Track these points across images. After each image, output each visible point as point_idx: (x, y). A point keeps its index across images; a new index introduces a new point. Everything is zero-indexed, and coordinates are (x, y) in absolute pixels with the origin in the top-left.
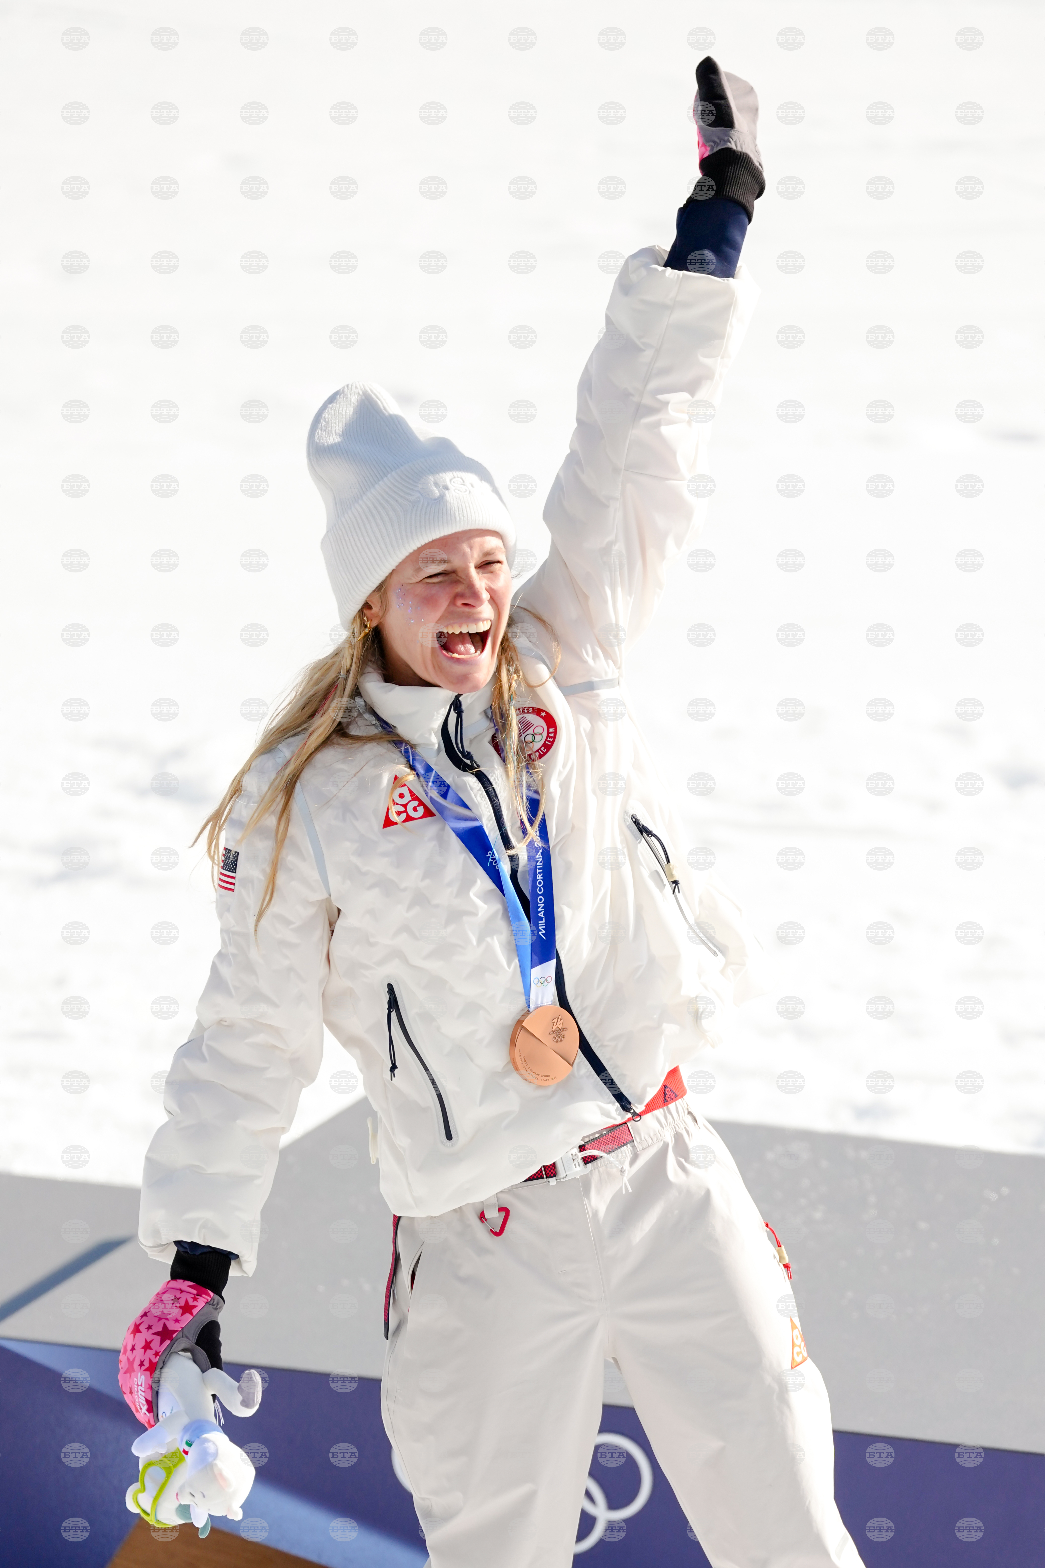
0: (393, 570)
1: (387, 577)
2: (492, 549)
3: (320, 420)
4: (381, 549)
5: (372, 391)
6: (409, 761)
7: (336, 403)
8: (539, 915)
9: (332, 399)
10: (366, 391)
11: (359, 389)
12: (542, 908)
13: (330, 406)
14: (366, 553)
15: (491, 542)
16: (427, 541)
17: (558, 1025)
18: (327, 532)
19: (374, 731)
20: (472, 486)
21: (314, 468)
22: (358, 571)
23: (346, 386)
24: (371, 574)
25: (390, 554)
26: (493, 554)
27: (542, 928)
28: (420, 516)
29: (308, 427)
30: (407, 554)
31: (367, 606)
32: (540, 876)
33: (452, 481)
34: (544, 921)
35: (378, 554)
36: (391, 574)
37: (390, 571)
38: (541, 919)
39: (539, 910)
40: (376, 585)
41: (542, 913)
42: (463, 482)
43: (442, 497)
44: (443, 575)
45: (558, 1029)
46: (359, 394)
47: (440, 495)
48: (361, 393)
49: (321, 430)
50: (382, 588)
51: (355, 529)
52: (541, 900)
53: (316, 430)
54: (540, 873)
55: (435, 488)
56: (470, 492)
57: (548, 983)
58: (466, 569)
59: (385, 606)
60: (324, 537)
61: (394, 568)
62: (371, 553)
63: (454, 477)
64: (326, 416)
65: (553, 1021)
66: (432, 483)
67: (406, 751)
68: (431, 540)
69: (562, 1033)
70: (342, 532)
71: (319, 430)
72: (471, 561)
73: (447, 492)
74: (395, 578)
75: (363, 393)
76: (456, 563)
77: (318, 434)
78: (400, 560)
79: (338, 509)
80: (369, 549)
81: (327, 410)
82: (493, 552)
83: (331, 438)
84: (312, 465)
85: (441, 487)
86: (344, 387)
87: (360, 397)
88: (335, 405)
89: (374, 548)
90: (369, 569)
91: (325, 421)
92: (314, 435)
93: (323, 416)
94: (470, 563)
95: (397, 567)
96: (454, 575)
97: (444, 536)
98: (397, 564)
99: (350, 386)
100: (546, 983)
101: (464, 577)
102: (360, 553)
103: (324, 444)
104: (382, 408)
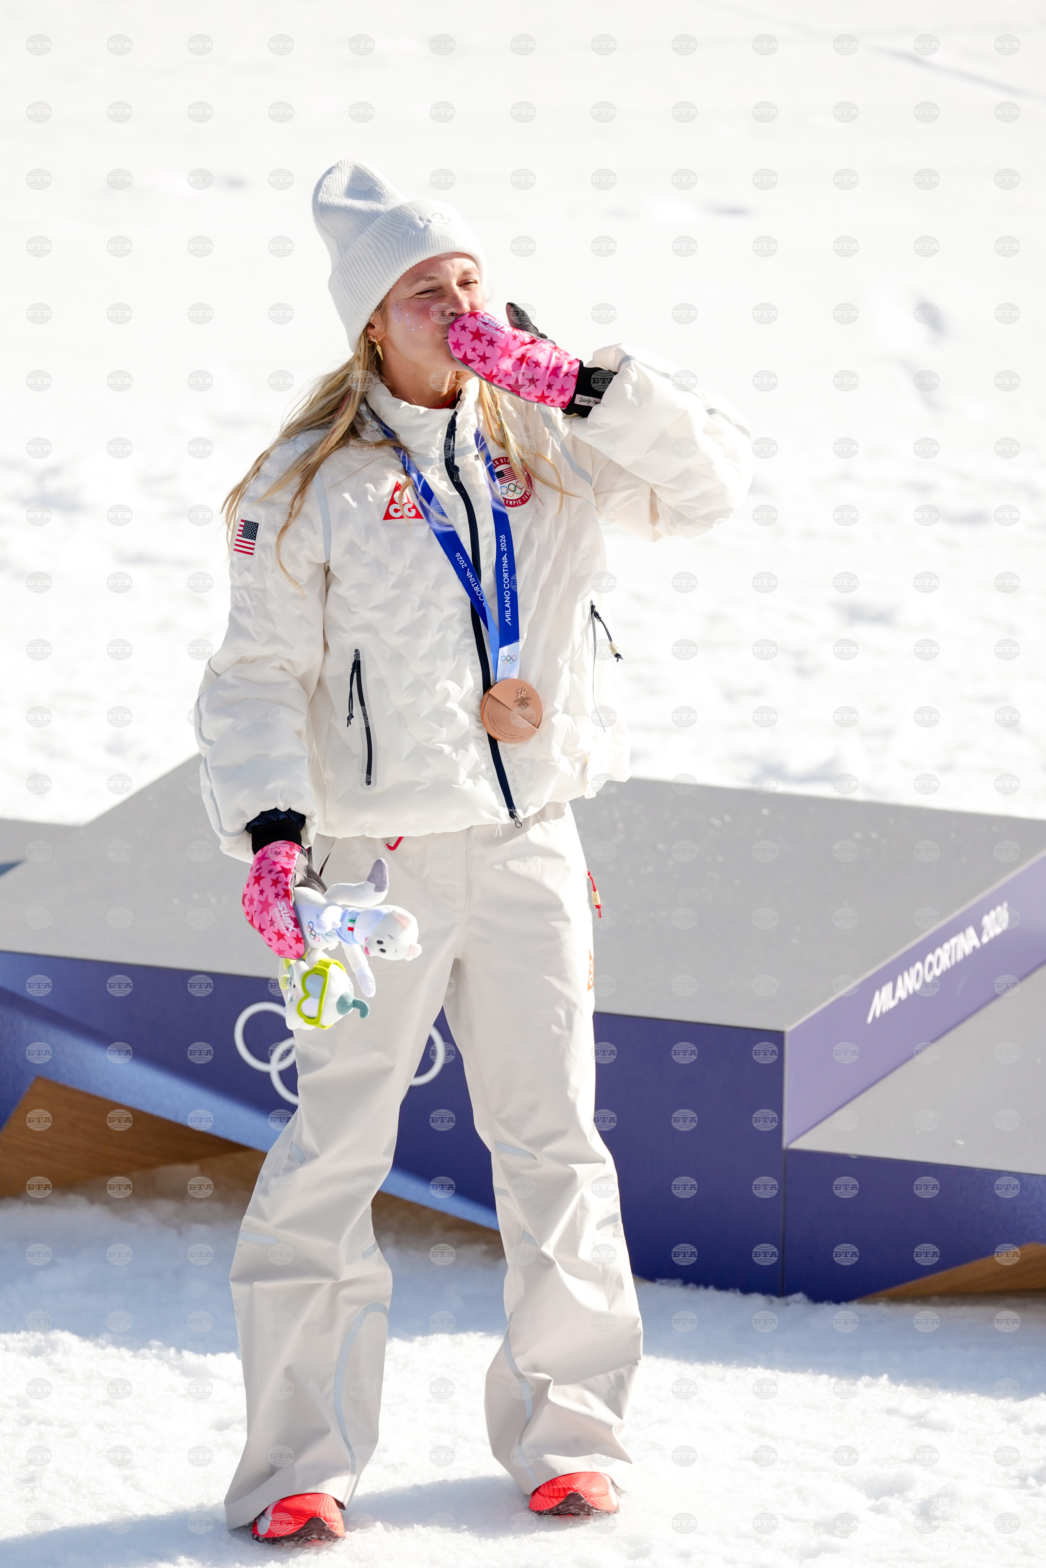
0: (391, 290)
1: (386, 296)
2: (469, 269)
3: (321, 186)
4: (380, 273)
5: (360, 165)
6: (405, 468)
7: (333, 174)
8: (506, 605)
9: (329, 172)
10: (356, 165)
11: (350, 164)
12: (508, 600)
13: (329, 176)
14: (368, 279)
15: (467, 264)
16: (417, 263)
17: (522, 695)
18: (332, 273)
19: (380, 437)
20: (449, 220)
21: (319, 221)
22: (362, 295)
23: (340, 162)
24: (372, 294)
25: (387, 276)
26: (470, 273)
27: (509, 617)
28: (410, 243)
29: (312, 193)
30: (401, 274)
31: (370, 326)
32: (506, 575)
33: (433, 217)
34: (510, 611)
35: (377, 277)
36: (389, 293)
37: (388, 291)
38: (508, 609)
39: (506, 601)
40: (377, 304)
41: (508, 604)
42: (442, 217)
43: (426, 227)
44: (431, 292)
45: (522, 698)
46: (350, 167)
47: (425, 226)
48: (352, 167)
49: (323, 193)
50: (381, 308)
51: (357, 261)
52: (507, 594)
53: (319, 193)
54: (506, 572)
55: (420, 221)
56: (448, 224)
57: (514, 661)
58: (449, 285)
59: (385, 322)
60: (331, 275)
61: (391, 287)
62: (371, 277)
63: (435, 214)
64: (326, 183)
65: (518, 691)
66: (417, 218)
67: (404, 457)
68: (420, 261)
69: (526, 701)
70: (346, 267)
71: (321, 193)
72: (454, 277)
73: (430, 224)
74: (391, 296)
75: (353, 166)
76: (441, 280)
77: (321, 196)
78: (396, 280)
79: (341, 250)
80: (369, 275)
81: (326, 179)
82: (469, 271)
83: (332, 198)
84: (318, 219)
85: (425, 221)
86: (338, 163)
87: (351, 169)
88: (332, 175)
89: (374, 274)
90: (370, 291)
91: (325, 186)
92: (318, 197)
93: (324, 183)
94: (452, 279)
95: (393, 286)
96: (440, 290)
97: (431, 258)
98: (393, 284)
99: (343, 162)
100: (511, 661)
101: (449, 291)
102: (362, 279)
103: (326, 203)
104: (371, 175)
